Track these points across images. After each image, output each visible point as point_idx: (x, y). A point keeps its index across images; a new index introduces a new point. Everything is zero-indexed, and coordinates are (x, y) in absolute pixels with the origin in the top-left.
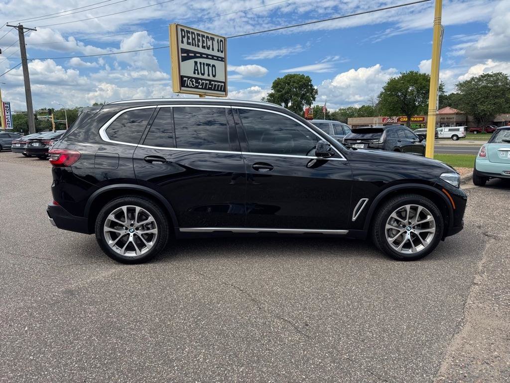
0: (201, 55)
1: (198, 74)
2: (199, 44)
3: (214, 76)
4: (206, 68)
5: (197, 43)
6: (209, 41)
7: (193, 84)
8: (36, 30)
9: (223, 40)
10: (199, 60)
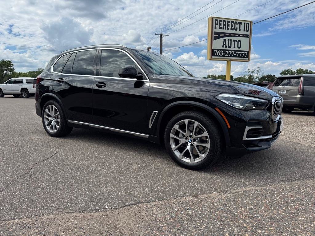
0: (230, 35)
1: (226, 47)
2: (229, 27)
3: (239, 48)
4: (233, 43)
5: (227, 27)
6: (237, 25)
7: (221, 54)
8: (168, 35)
9: (249, 23)
10: (227, 38)
